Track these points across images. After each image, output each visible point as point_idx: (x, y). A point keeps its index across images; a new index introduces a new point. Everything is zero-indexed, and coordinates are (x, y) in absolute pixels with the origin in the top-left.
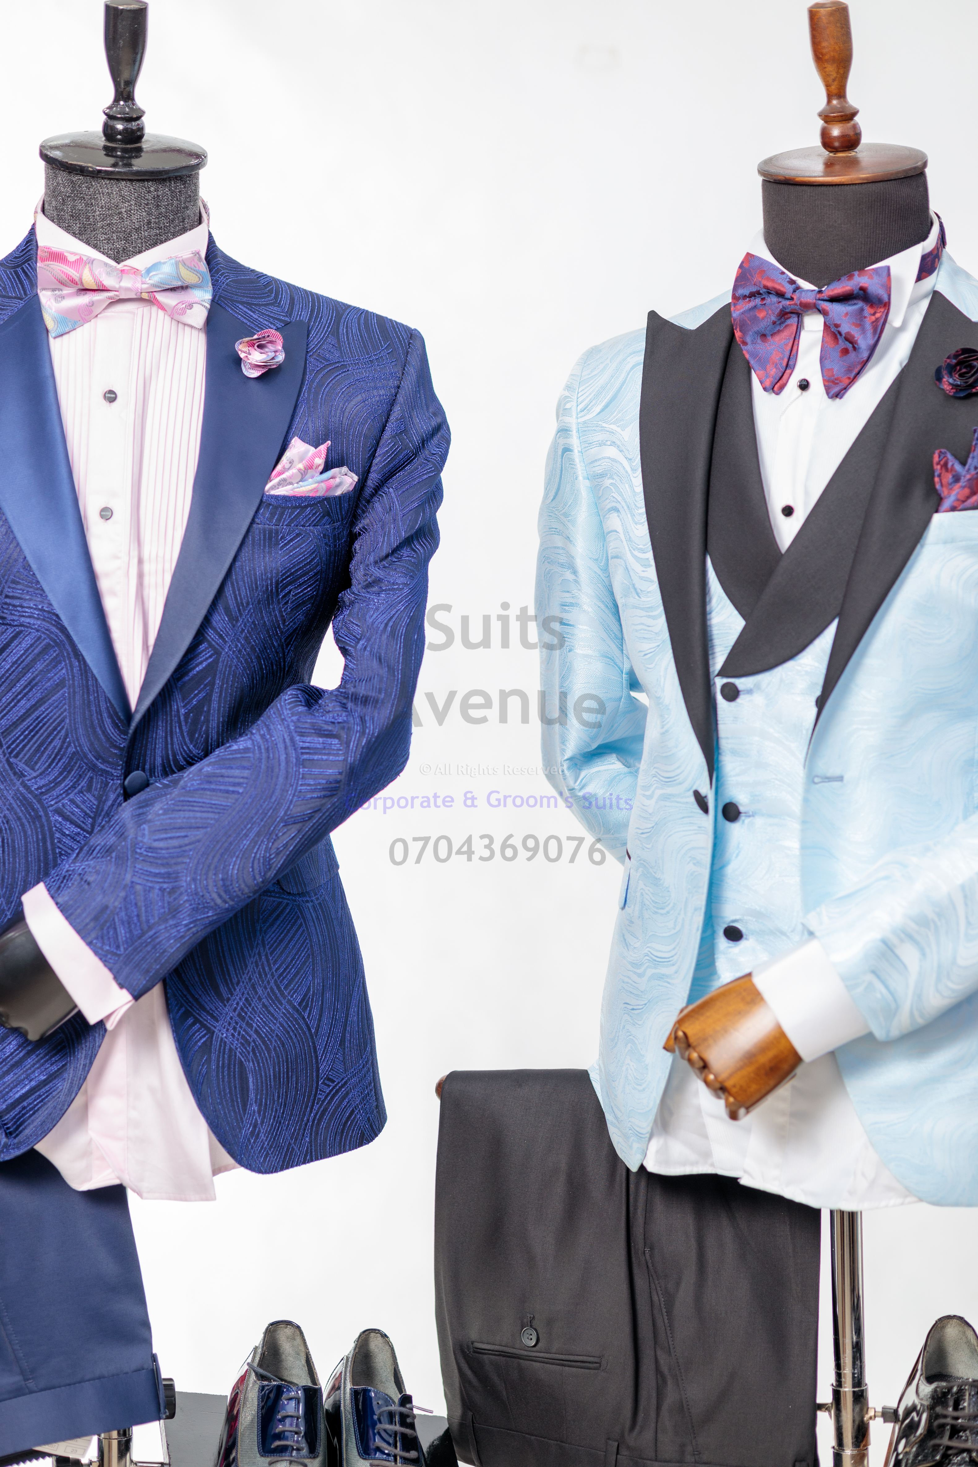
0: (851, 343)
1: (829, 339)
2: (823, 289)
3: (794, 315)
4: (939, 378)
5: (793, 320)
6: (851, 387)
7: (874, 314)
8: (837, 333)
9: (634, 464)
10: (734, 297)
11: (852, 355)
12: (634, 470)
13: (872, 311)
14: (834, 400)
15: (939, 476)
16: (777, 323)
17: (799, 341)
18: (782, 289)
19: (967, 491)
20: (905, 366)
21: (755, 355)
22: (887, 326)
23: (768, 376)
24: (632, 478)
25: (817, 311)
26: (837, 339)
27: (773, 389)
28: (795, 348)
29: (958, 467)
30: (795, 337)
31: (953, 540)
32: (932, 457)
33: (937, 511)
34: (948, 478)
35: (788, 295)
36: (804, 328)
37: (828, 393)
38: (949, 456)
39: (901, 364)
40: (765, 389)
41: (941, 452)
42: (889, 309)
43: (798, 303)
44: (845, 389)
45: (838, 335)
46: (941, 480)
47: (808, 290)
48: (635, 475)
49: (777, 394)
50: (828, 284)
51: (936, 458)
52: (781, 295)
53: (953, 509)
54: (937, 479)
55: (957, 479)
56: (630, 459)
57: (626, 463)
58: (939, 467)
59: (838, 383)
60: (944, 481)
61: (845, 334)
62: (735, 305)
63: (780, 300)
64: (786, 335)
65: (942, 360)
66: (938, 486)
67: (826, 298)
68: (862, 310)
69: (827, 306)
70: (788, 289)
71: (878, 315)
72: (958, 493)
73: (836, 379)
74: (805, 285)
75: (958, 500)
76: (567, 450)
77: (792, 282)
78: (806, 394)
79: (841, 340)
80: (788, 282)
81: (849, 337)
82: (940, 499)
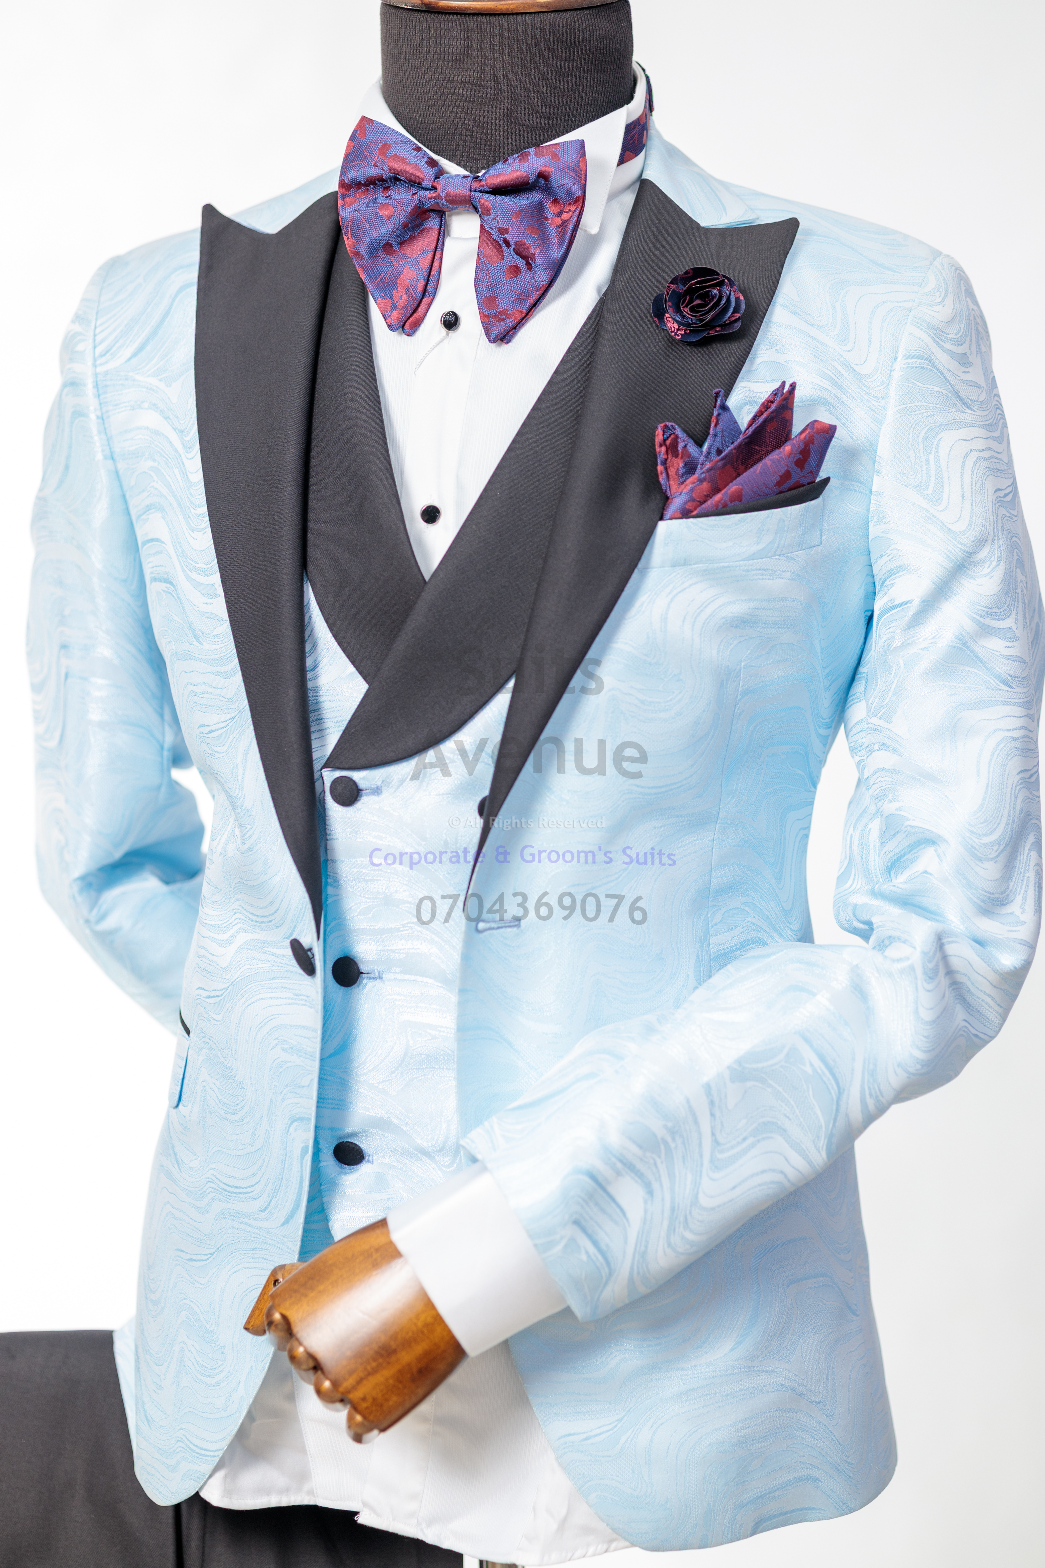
0: (524, 257)
1: (490, 251)
2: (480, 174)
3: (433, 215)
4: (659, 313)
5: (433, 223)
6: (523, 325)
7: (560, 214)
8: (501, 242)
9: (187, 439)
10: (342, 184)
11: (526, 276)
12: (188, 448)
13: (557, 210)
14: (499, 346)
15: (664, 463)
16: (409, 226)
17: (442, 254)
18: (418, 174)
19: (705, 485)
20: (605, 294)
21: (374, 274)
22: (579, 233)
23: (394, 307)
24: (185, 460)
25: (471, 208)
26: (502, 252)
27: (403, 327)
28: (436, 264)
29: (692, 449)
30: (436, 248)
31: (685, 563)
32: (653, 435)
33: (661, 518)
34: (678, 465)
35: (427, 183)
36: (449, 235)
37: (488, 334)
38: (679, 432)
39: (599, 291)
40: (390, 327)
41: (666, 426)
42: (583, 207)
43: (443, 195)
44: (515, 328)
45: (503, 246)
46: (666, 469)
47: (456, 176)
48: (190, 456)
49: (409, 335)
50: (488, 167)
51: (659, 438)
52: (415, 183)
53: (686, 514)
54: (660, 468)
55: (691, 468)
56: (182, 432)
57: (174, 437)
58: (663, 449)
59: (503, 320)
60: (672, 472)
61: (516, 243)
62: (344, 197)
63: (414, 190)
64: (423, 244)
65: (663, 286)
66: (662, 479)
67: (486, 188)
68: (540, 207)
69: (489, 200)
70: (427, 174)
71: (565, 216)
72: (692, 490)
73: (501, 313)
74: (453, 168)
75: (692, 500)
76: (79, 413)
77: (433, 163)
78: (454, 335)
79: (508, 252)
80: (426, 162)
81: (521, 249)
82: (666, 499)
